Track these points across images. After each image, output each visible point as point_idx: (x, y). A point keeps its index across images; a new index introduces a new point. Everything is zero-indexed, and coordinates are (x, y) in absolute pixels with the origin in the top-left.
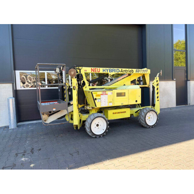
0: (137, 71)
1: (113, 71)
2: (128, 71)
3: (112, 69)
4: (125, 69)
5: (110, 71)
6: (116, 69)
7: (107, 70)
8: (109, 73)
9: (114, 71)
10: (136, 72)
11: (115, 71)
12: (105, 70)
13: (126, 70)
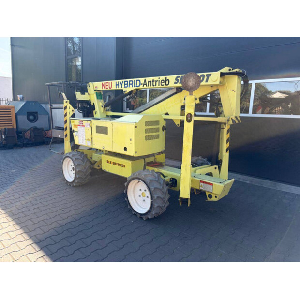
0: (179, 79)
1: (130, 84)
2: (157, 83)
3: (128, 80)
4: (151, 79)
5: (125, 84)
6: (136, 79)
7: (121, 84)
8: (124, 89)
9: (132, 84)
10: (175, 83)
11: (133, 84)
12: (118, 85)
13: (153, 81)
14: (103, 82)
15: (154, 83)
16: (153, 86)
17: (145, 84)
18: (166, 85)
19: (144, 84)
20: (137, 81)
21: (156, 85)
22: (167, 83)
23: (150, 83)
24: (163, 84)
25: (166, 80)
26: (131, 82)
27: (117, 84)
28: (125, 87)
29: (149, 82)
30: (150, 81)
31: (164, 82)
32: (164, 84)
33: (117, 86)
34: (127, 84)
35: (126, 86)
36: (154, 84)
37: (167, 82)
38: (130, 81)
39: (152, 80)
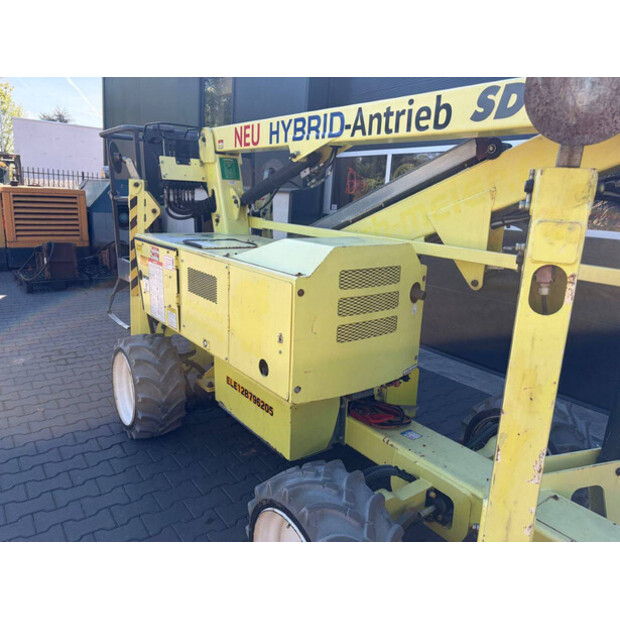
0: (498, 98)
1: (310, 129)
2: (404, 119)
3: (306, 115)
4: (380, 106)
5: (296, 130)
6: (329, 111)
7: (286, 130)
8: (294, 147)
9: (316, 129)
10: (477, 117)
11: (321, 129)
12: (277, 133)
13: (388, 114)
14: (238, 126)
15: (393, 120)
16: (388, 131)
17: (359, 127)
18: (437, 126)
19: (356, 128)
20: (333, 115)
21: (397, 130)
22: (442, 121)
23: (375, 121)
24: (423, 123)
25: (438, 109)
26: (314, 123)
27: (274, 129)
28: (295, 139)
29: (372, 118)
30: (378, 116)
31: (428, 117)
32: (430, 122)
33: (274, 137)
34: (302, 129)
35: (299, 134)
36: (392, 126)
37: (443, 113)
38: (311, 118)
39: (382, 112)
